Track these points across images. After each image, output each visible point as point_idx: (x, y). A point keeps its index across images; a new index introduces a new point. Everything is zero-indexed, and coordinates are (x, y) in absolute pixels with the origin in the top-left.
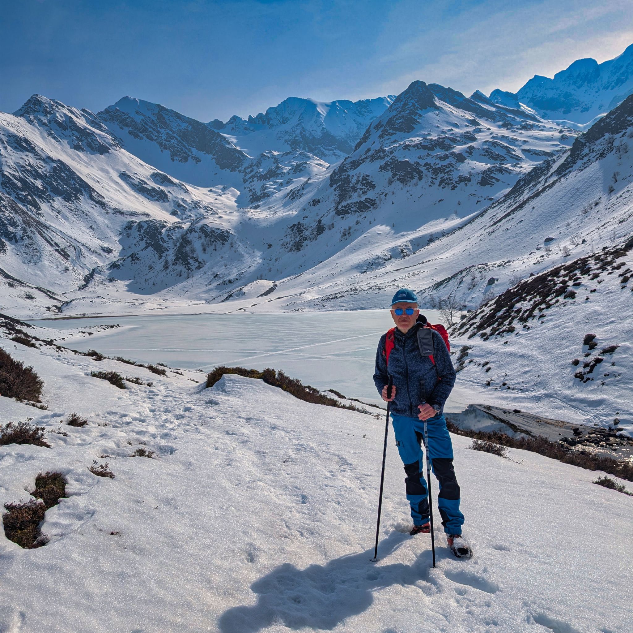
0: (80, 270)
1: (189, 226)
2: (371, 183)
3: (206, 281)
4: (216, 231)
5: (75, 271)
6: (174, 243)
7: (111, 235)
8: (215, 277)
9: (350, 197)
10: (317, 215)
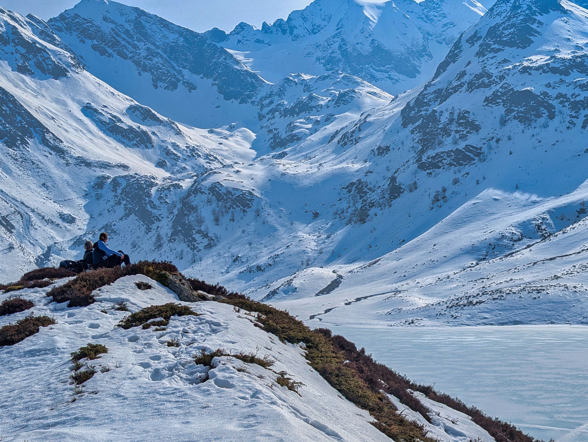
0: (29, 249)
1: (191, 184)
2: (473, 122)
3: (222, 267)
4: (233, 192)
5: (23, 250)
6: (168, 209)
7: (74, 196)
8: (234, 261)
9: (440, 143)
10: (388, 169)
